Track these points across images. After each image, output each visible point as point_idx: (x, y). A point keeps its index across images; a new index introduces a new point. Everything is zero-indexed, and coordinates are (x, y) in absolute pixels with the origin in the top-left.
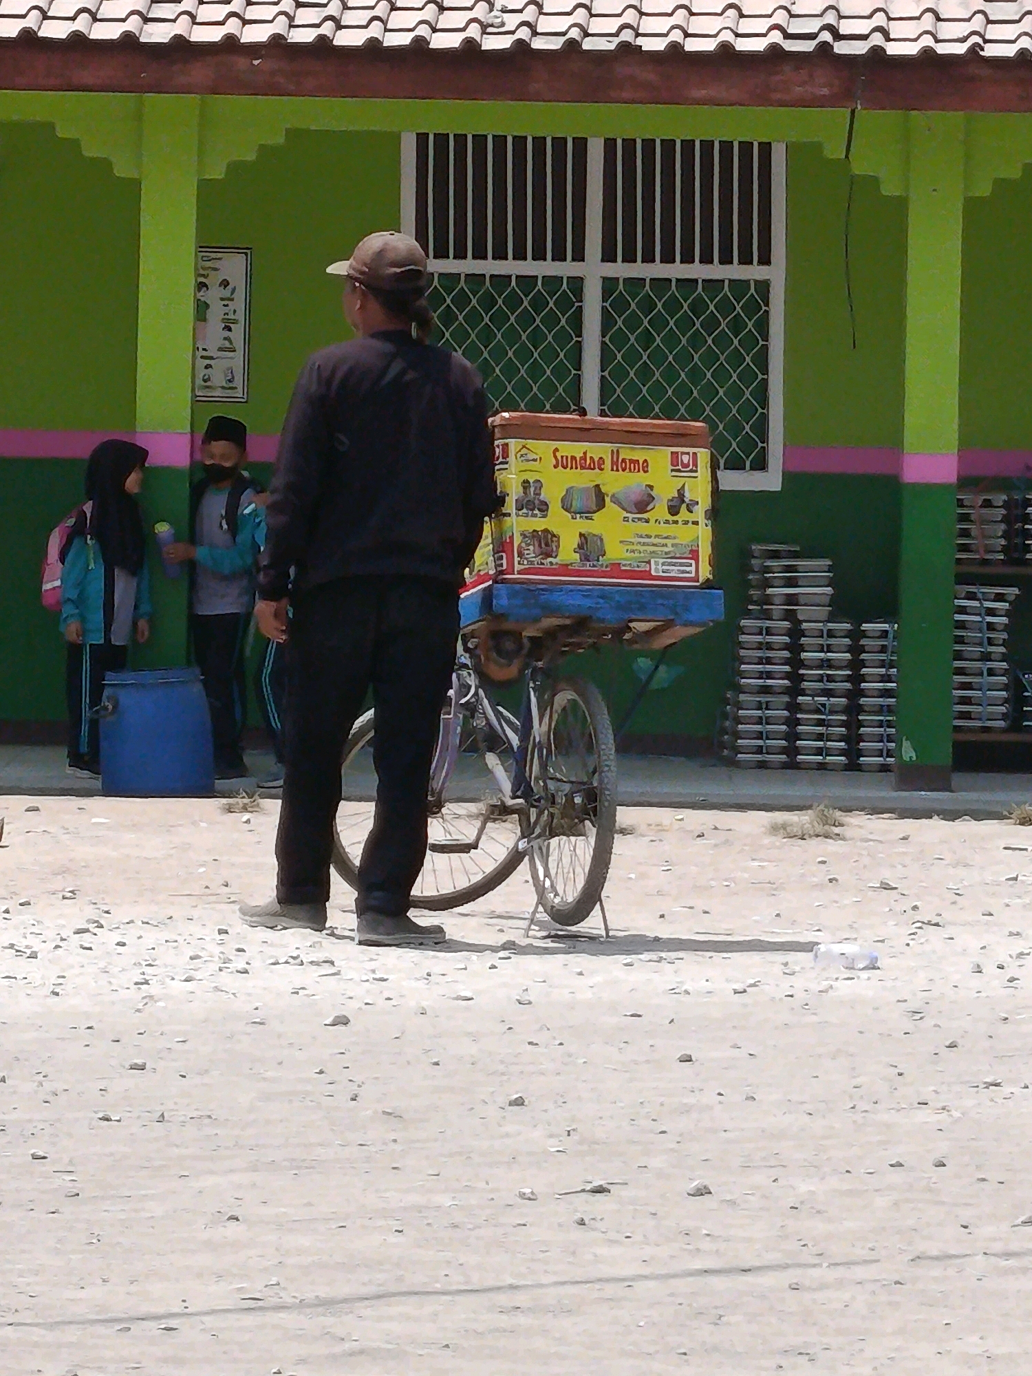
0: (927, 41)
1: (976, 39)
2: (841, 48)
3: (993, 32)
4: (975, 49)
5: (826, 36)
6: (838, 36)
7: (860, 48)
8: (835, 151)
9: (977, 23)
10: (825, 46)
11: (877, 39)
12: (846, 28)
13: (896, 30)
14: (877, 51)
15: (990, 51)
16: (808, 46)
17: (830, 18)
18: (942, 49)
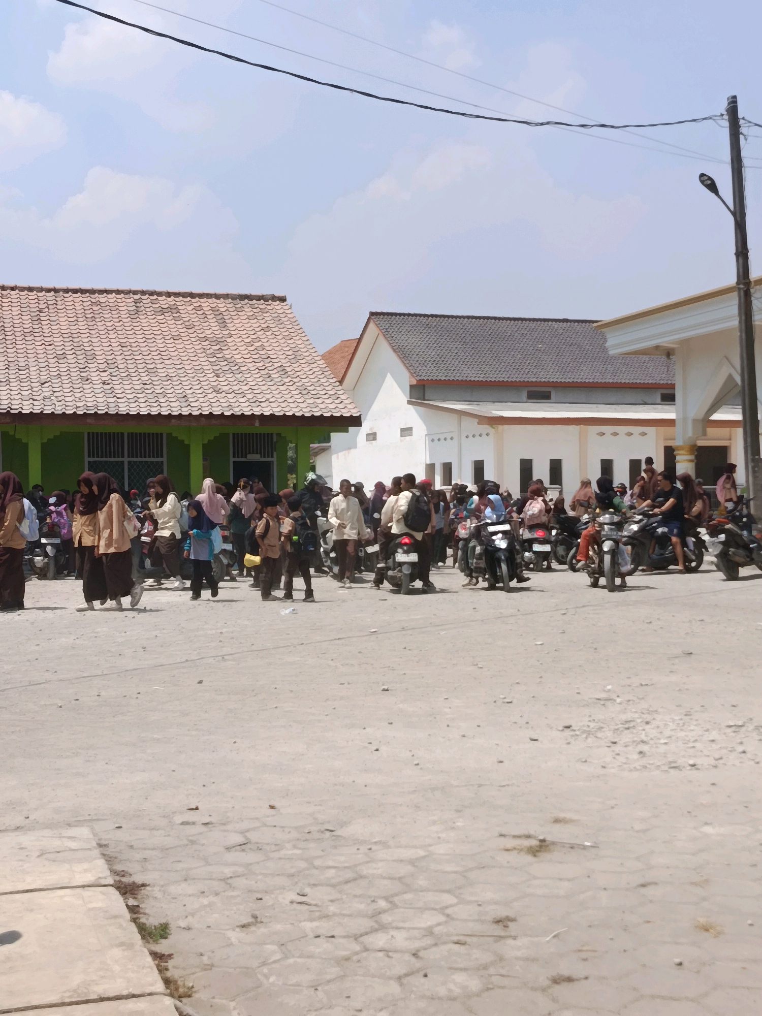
0: (31, 410)
1: (42, 410)
2: (12, 412)
3: (46, 408)
4: (42, 412)
5: (9, 409)
6: (11, 409)
7: (16, 412)
8: (11, 433)
9: (42, 406)
10: (8, 411)
11: (20, 410)
12: (13, 407)
13: (24, 407)
14: (20, 412)
15: (45, 412)
16: (5, 411)
17: (10, 405)
18: (34, 412)
